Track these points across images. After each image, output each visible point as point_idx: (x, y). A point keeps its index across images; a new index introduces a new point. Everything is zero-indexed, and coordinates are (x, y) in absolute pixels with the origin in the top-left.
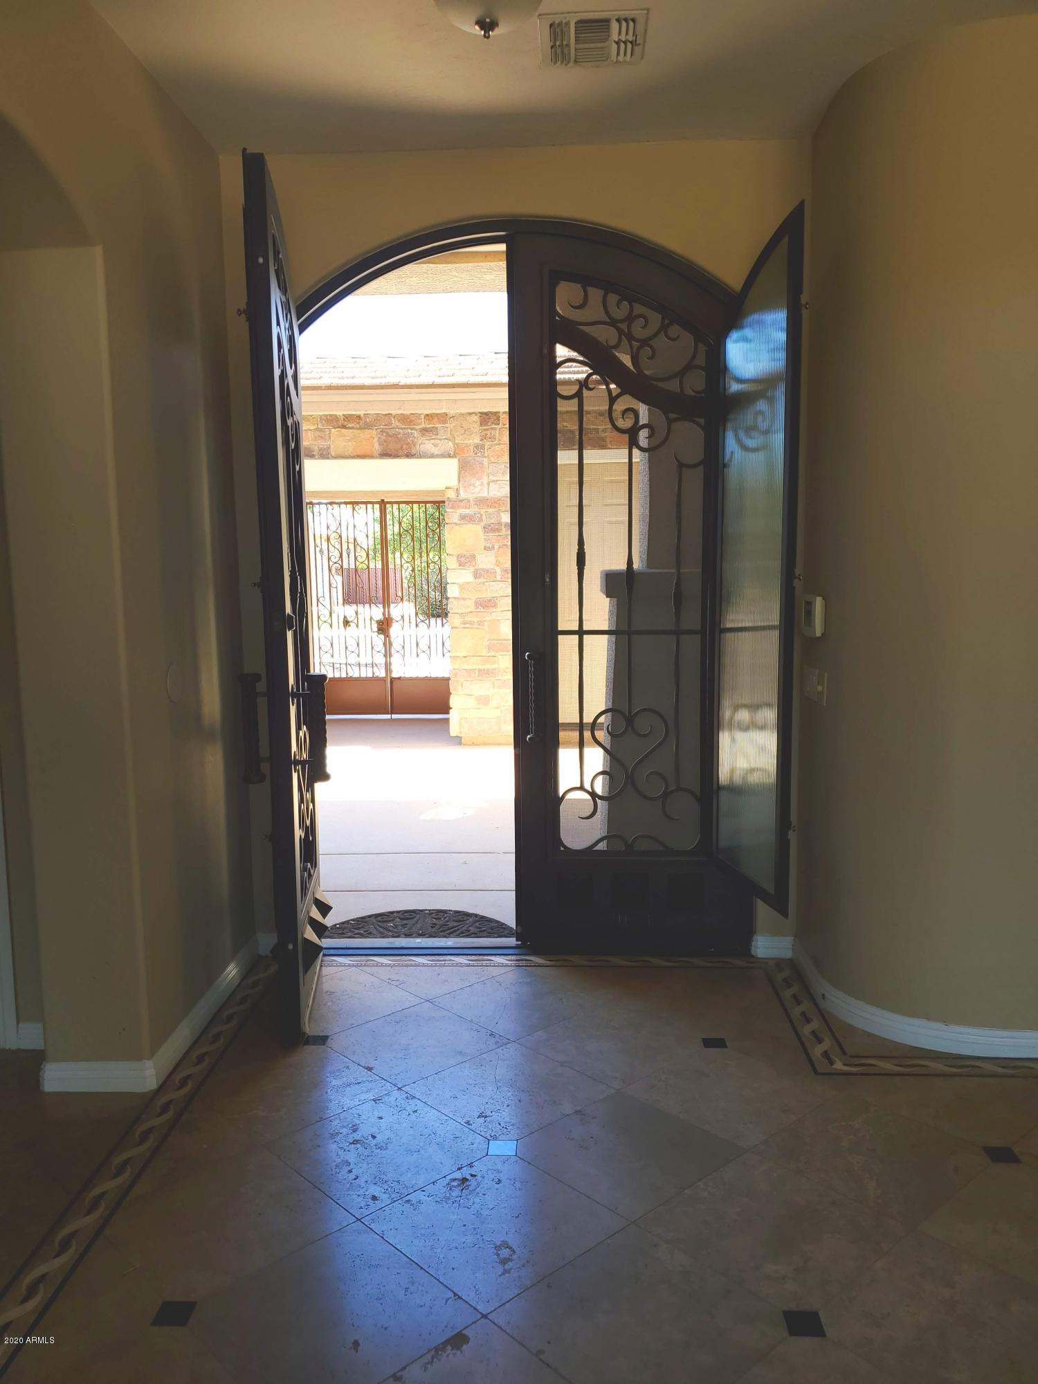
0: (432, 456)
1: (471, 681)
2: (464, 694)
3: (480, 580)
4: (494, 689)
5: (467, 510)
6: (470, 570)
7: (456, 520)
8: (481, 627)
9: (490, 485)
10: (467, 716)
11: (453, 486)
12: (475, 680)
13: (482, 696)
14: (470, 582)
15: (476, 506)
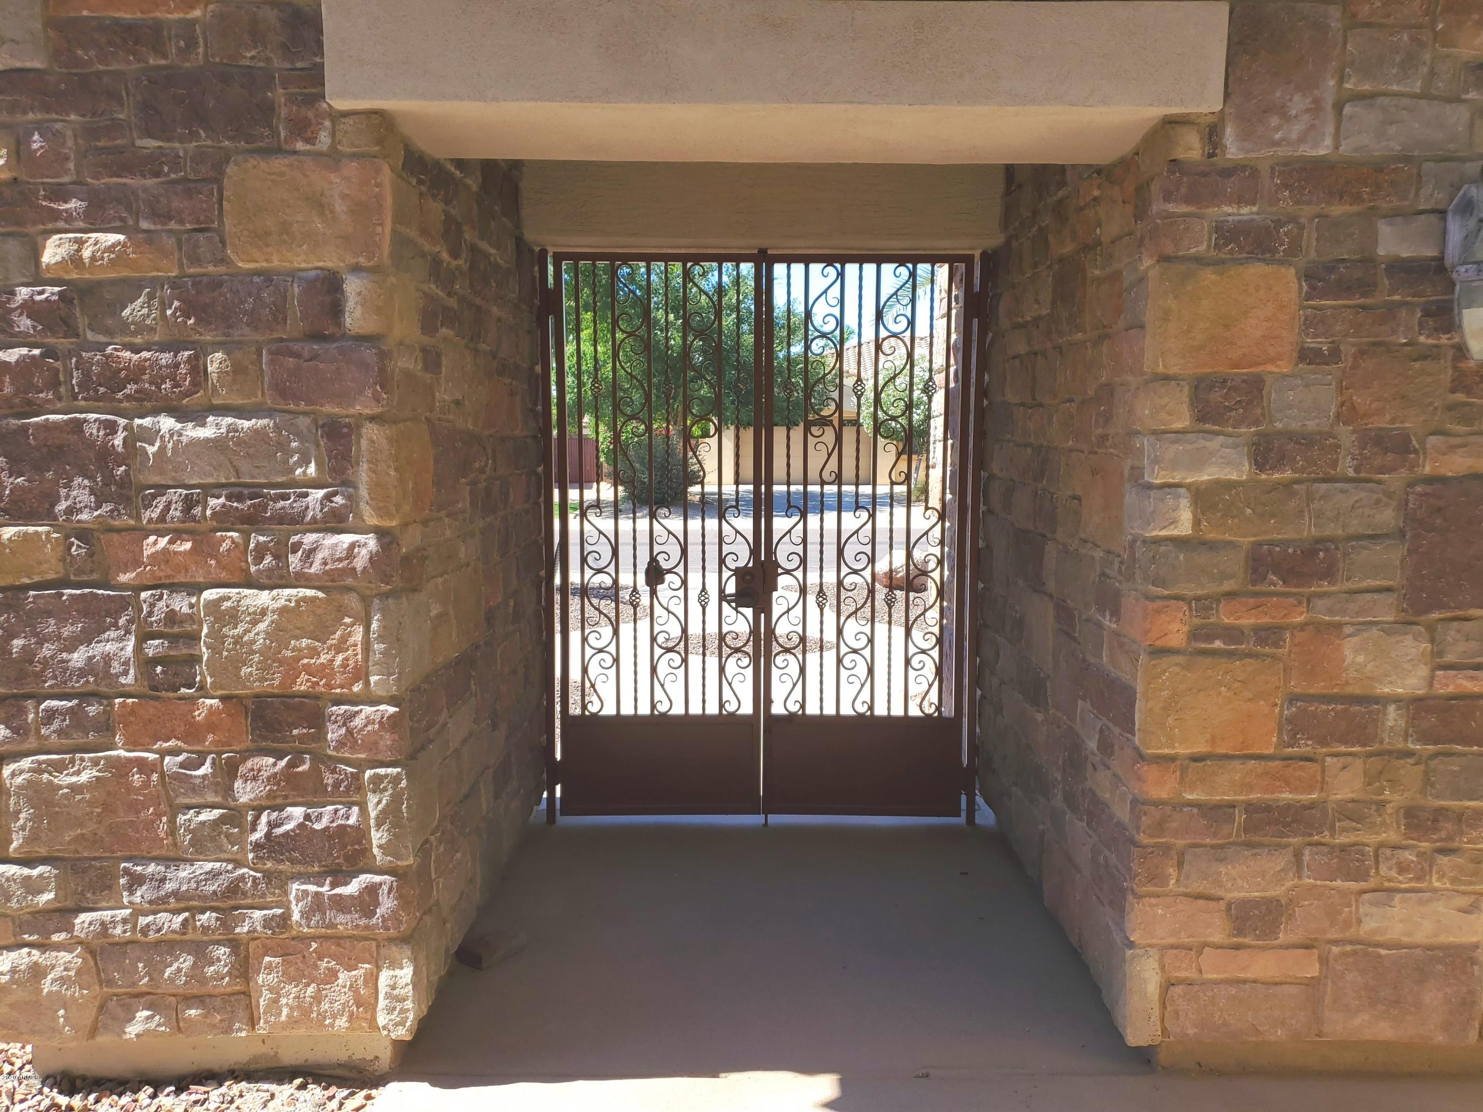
1: (1213, 847)
2: (1186, 895)
3: (1276, 476)
4: (1300, 878)
5: (1245, 210)
6: (1239, 435)
7: (1203, 247)
8: (1267, 650)
9: (1348, 109)
10: (1192, 974)
11: (1199, 115)
12: (1228, 843)
13: (1256, 904)
14: (1236, 482)
15: (1287, 193)
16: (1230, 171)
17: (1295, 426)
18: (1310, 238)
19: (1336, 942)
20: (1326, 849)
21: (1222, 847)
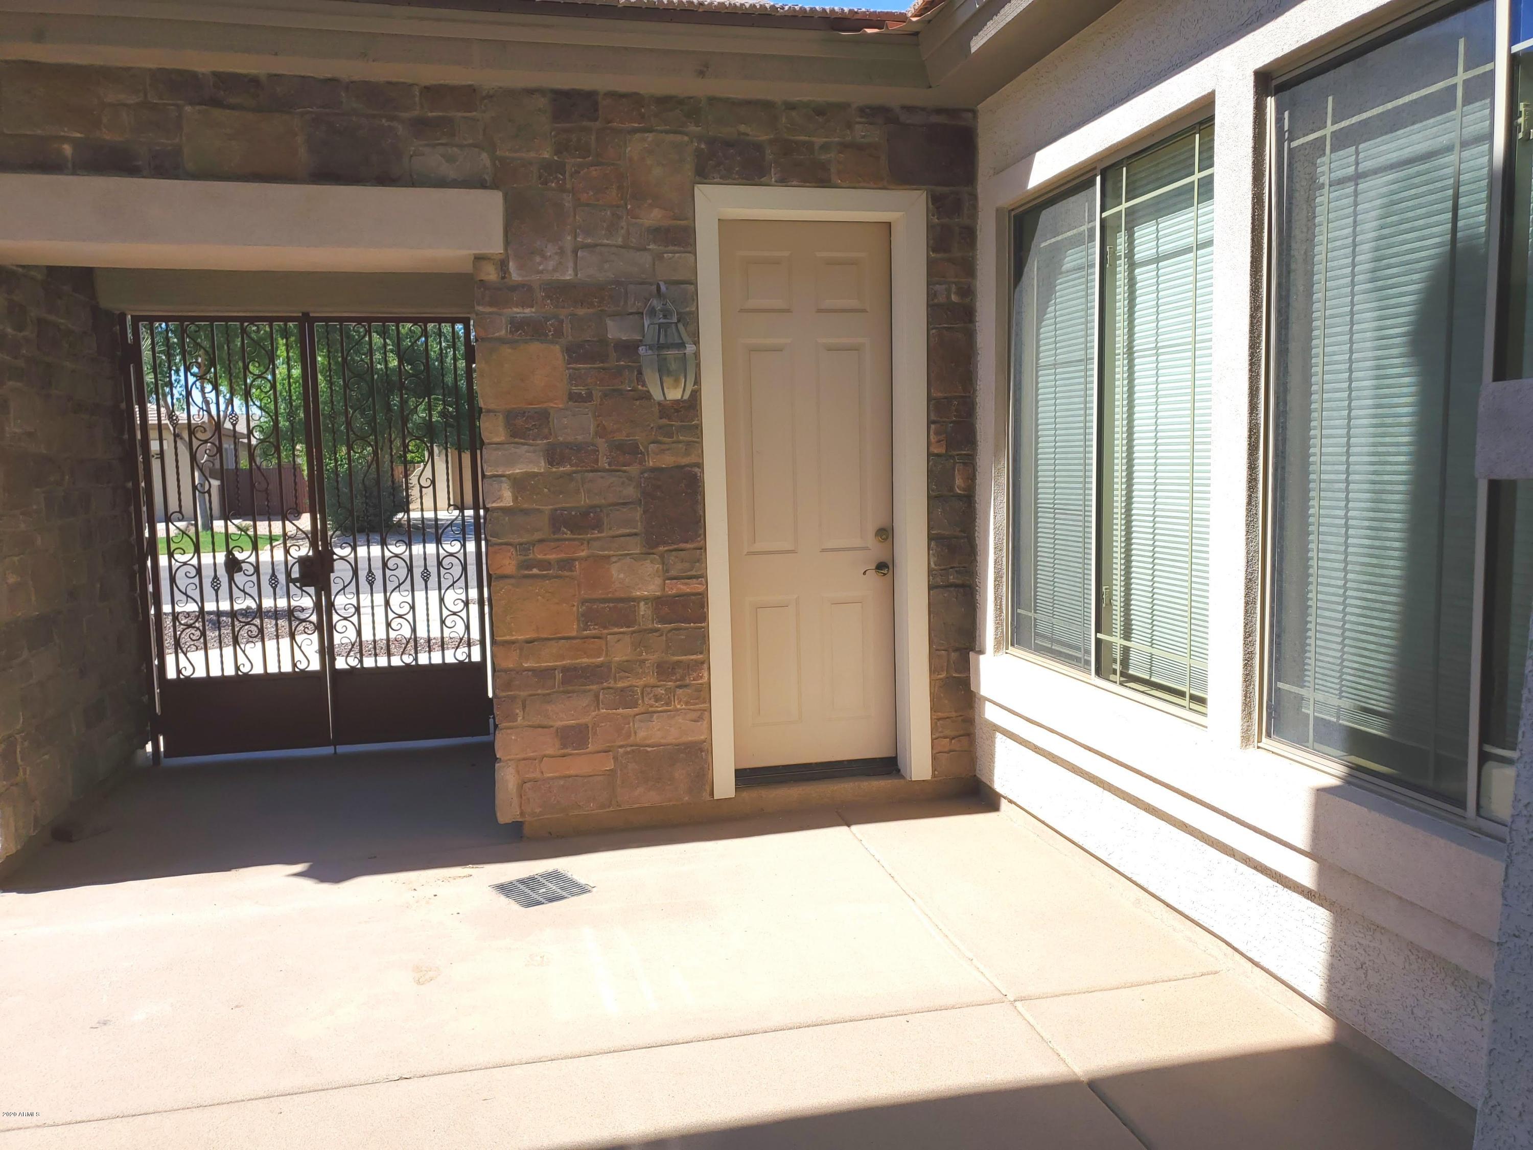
0: (442, 183)
1: (544, 695)
2: (530, 726)
3: (562, 469)
4: (599, 709)
5: (527, 310)
6: (538, 445)
7: (503, 332)
8: (566, 573)
9: (579, 254)
10: (537, 775)
11: (493, 254)
12: (554, 692)
13: (572, 727)
14: (538, 473)
15: (549, 301)
16: (514, 288)
17: (570, 439)
18: (567, 327)
19: (621, 747)
20: (612, 691)
21: (549, 694)
